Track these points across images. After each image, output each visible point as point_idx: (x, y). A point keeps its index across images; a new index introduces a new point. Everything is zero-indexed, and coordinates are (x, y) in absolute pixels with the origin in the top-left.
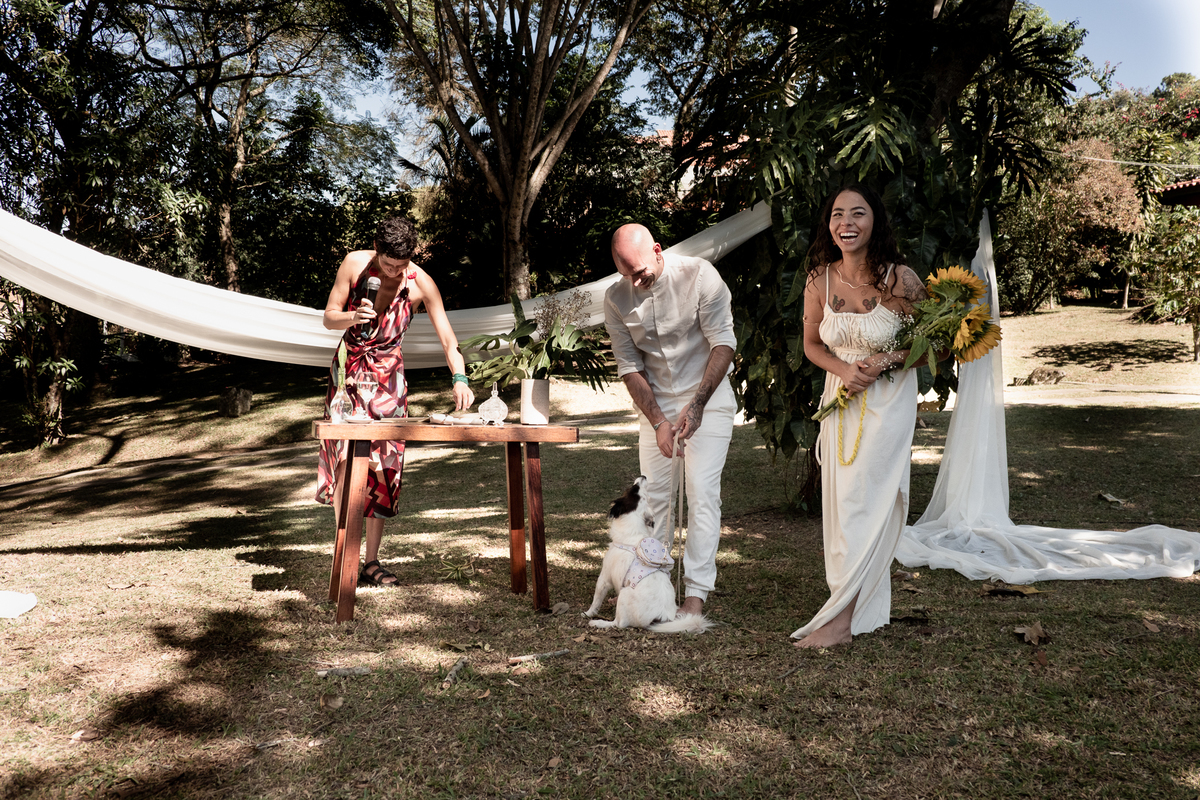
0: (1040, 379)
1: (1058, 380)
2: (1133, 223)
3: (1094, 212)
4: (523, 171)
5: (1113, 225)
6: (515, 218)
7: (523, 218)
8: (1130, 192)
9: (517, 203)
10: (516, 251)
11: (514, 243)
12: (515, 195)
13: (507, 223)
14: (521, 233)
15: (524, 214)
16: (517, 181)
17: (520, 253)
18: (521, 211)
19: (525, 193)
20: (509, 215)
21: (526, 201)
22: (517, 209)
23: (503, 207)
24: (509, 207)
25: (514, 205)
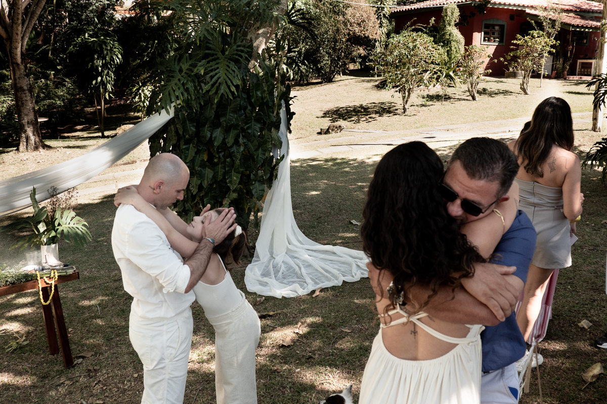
0: (333, 130)
1: (341, 130)
2: (376, 34)
3: (357, 29)
4: (18, 19)
5: (367, 35)
6: (16, 49)
7: (21, 48)
8: (373, 18)
9: (16, 39)
10: (19, 69)
11: (18, 64)
12: (15, 35)
13: (11, 52)
14: (21, 58)
15: (22, 45)
16: (15, 26)
17: (22, 70)
18: (20, 44)
19: (21, 33)
20: (11, 47)
21: (23, 38)
22: (17, 44)
23: (6, 41)
24: (11, 43)
25: (15, 41)
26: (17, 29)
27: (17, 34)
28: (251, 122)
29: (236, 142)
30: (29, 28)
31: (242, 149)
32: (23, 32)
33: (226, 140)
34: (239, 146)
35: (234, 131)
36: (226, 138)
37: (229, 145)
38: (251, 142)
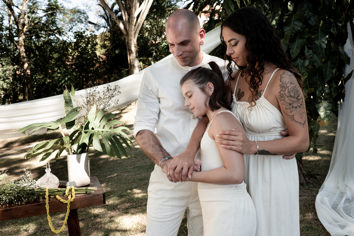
4: (132, 21)
6: (131, 40)
7: (134, 40)
10: (133, 53)
11: (132, 51)
13: (128, 43)
14: (134, 46)
16: (130, 26)
18: (133, 37)
19: (134, 30)
20: (128, 40)
21: (135, 33)
22: (131, 37)
23: (126, 36)
24: (128, 36)
25: (130, 35)
26: (132, 28)
27: (131, 31)
28: (318, 32)
29: (302, 55)
30: (139, 27)
31: (307, 63)
32: (135, 30)
33: (291, 51)
34: (304, 59)
35: (299, 40)
36: (291, 49)
37: (293, 56)
38: (317, 55)
